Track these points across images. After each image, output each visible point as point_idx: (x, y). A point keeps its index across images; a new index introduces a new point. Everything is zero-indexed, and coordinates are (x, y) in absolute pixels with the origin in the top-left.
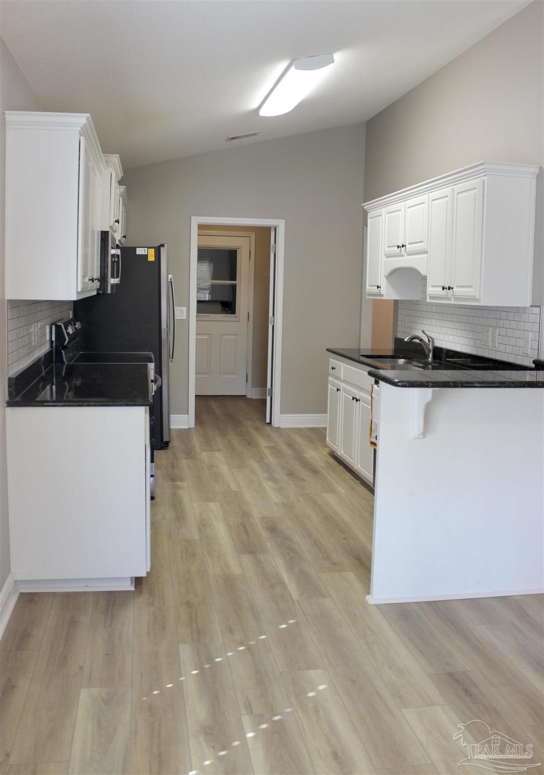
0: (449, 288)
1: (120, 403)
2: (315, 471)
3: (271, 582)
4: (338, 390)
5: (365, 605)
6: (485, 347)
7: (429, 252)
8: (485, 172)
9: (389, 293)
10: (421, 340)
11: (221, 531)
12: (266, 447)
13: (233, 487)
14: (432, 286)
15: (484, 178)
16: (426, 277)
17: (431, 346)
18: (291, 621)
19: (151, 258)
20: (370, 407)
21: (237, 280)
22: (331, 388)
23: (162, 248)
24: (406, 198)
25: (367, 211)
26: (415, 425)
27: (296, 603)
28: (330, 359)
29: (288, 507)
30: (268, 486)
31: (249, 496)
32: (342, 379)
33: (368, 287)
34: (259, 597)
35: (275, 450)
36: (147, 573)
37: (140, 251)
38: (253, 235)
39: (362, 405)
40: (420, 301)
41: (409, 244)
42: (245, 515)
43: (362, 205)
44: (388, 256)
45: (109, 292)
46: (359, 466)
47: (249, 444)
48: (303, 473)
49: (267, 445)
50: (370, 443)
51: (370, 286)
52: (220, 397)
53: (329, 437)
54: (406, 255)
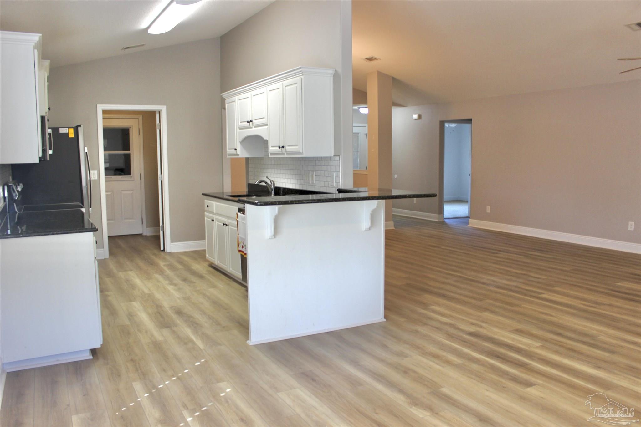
0: (283, 147)
1: (76, 231)
2: (201, 277)
3: (185, 342)
4: (212, 220)
5: (247, 346)
6: (307, 184)
7: (268, 125)
8: (302, 73)
9: (242, 153)
10: (266, 183)
11: (144, 317)
12: (164, 265)
13: (146, 291)
14: (272, 147)
15: (302, 77)
16: (268, 141)
17: (273, 187)
18: (203, 360)
19: (72, 135)
20: (237, 229)
21: (131, 150)
22: (207, 220)
23: (79, 128)
24: (251, 90)
25: (224, 98)
26: (269, 231)
27: (203, 351)
28: (206, 201)
29: (187, 299)
30: (170, 288)
31: (158, 295)
32: (215, 213)
33: (228, 150)
34: (179, 350)
35: (171, 267)
36: (101, 345)
37: (62, 131)
38: (141, 117)
39: (230, 228)
40: (263, 157)
41: (255, 120)
42: (159, 307)
43: (221, 94)
44: (241, 128)
45: (48, 159)
46: (231, 269)
47: (152, 264)
48: (193, 279)
49: (164, 264)
50: (238, 251)
51: (229, 149)
52: (123, 237)
53: (208, 254)
54: (253, 127)
